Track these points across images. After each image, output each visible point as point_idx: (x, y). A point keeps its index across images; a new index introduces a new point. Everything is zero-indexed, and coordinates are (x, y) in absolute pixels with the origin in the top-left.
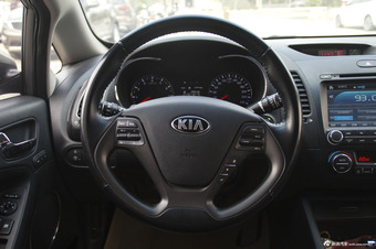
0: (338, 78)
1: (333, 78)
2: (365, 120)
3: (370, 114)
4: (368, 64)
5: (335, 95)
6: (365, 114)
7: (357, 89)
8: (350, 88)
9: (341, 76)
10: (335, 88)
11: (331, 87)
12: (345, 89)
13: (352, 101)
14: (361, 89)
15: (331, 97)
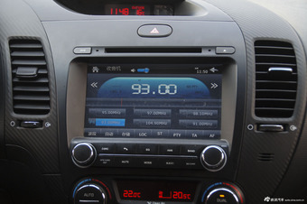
0: (102, 54)
1: (95, 54)
2: (144, 126)
3: (152, 117)
4: (155, 31)
5: (101, 83)
6: (145, 116)
7: (137, 74)
8: (126, 72)
9: (108, 50)
10: (102, 70)
11: (95, 69)
12: (117, 73)
13: (126, 93)
14: (143, 74)
15: (94, 85)
